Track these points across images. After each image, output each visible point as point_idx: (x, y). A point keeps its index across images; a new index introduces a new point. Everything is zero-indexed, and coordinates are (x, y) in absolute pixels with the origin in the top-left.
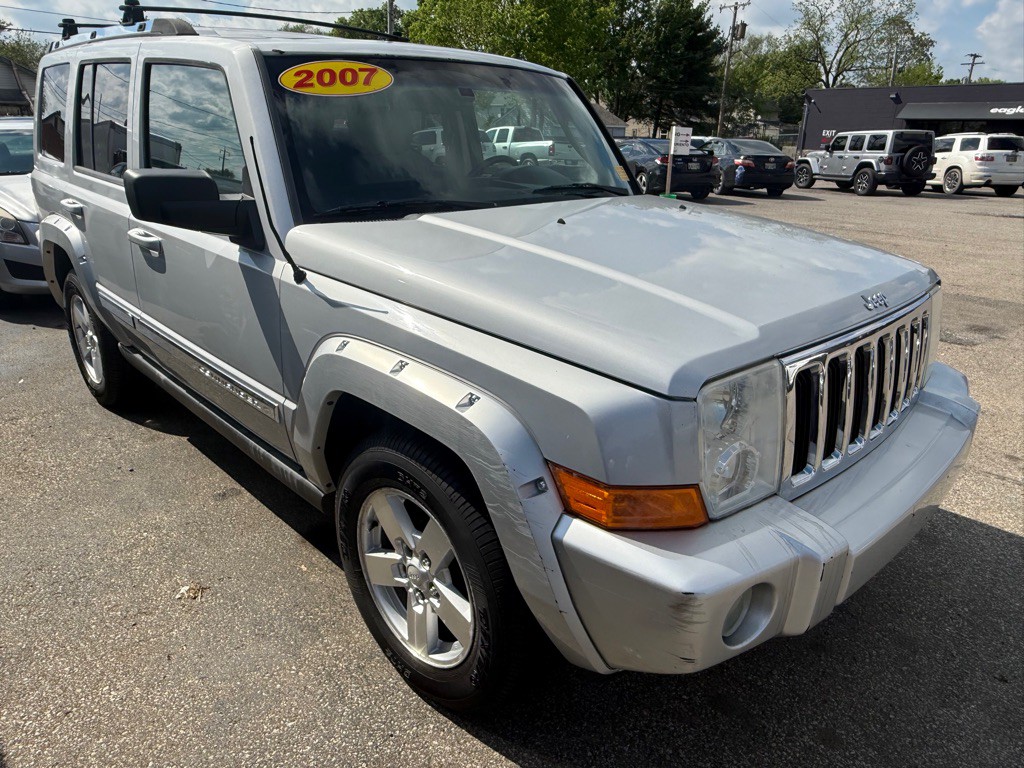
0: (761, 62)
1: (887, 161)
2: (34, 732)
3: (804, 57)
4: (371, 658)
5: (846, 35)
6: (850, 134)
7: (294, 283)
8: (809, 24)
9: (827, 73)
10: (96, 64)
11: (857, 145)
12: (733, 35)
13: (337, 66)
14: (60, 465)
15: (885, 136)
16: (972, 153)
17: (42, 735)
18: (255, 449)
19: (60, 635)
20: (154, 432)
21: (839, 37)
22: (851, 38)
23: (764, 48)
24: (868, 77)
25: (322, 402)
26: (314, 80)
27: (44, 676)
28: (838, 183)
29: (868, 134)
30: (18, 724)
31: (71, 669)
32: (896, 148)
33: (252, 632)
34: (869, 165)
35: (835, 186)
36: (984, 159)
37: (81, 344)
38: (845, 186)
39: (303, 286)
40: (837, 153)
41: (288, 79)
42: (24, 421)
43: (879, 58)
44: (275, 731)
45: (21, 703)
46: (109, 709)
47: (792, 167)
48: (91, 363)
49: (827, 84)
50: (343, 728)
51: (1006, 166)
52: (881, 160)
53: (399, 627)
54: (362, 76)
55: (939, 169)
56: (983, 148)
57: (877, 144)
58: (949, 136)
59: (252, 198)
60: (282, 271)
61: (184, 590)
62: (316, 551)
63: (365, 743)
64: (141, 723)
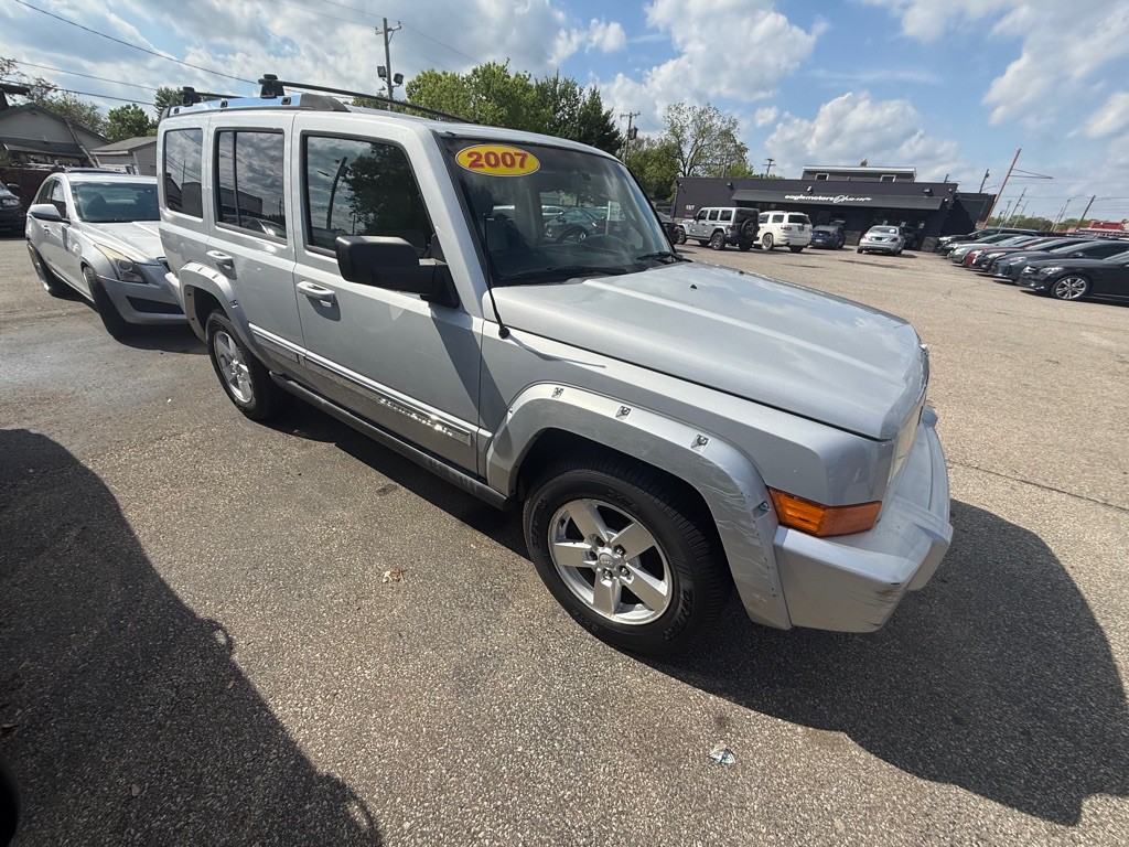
0: (646, 155)
1: (732, 228)
2: (313, 717)
3: (670, 153)
4: (554, 615)
5: (696, 141)
6: (709, 209)
7: (499, 338)
8: (673, 132)
9: (685, 166)
10: (236, 131)
11: (713, 216)
12: (629, 136)
13: (499, 150)
14: (235, 474)
15: (731, 212)
16: (779, 225)
17: (321, 718)
18: (430, 461)
19: (300, 626)
20: (305, 440)
21: (692, 141)
22: (699, 143)
23: (645, 146)
24: (709, 171)
25: (531, 436)
26: (483, 161)
27: (300, 664)
28: (700, 241)
29: (721, 209)
30: (296, 712)
31: (321, 655)
32: (737, 220)
33: (457, 605)
34: (721, 230)
35: (698, 243)
36: (787, 229)
37: (225, 371)
38: (704, 244)
39: (509, 341)
40: (701, 222)
41: (463, 158)
42: (186, 435)
43: (716, 159)
44: (510, 686)
45: (290, 692)
46: (368, 687)
47: (677, 231)
48: (237, 385)
49: (684, 174)
50: (559, 675)
51: (797, 233)
52: (728, 227)
53: (587, 596)
54: (518, 159)
55: (760, 234)
56: (786, 222)
57: (726, 217)
58: (766, 213)
59: (442, 263)
60: (484, 328)
61: (387, 574)
62: (477, 532)
63: (580, 686)
64: (401, 695)
